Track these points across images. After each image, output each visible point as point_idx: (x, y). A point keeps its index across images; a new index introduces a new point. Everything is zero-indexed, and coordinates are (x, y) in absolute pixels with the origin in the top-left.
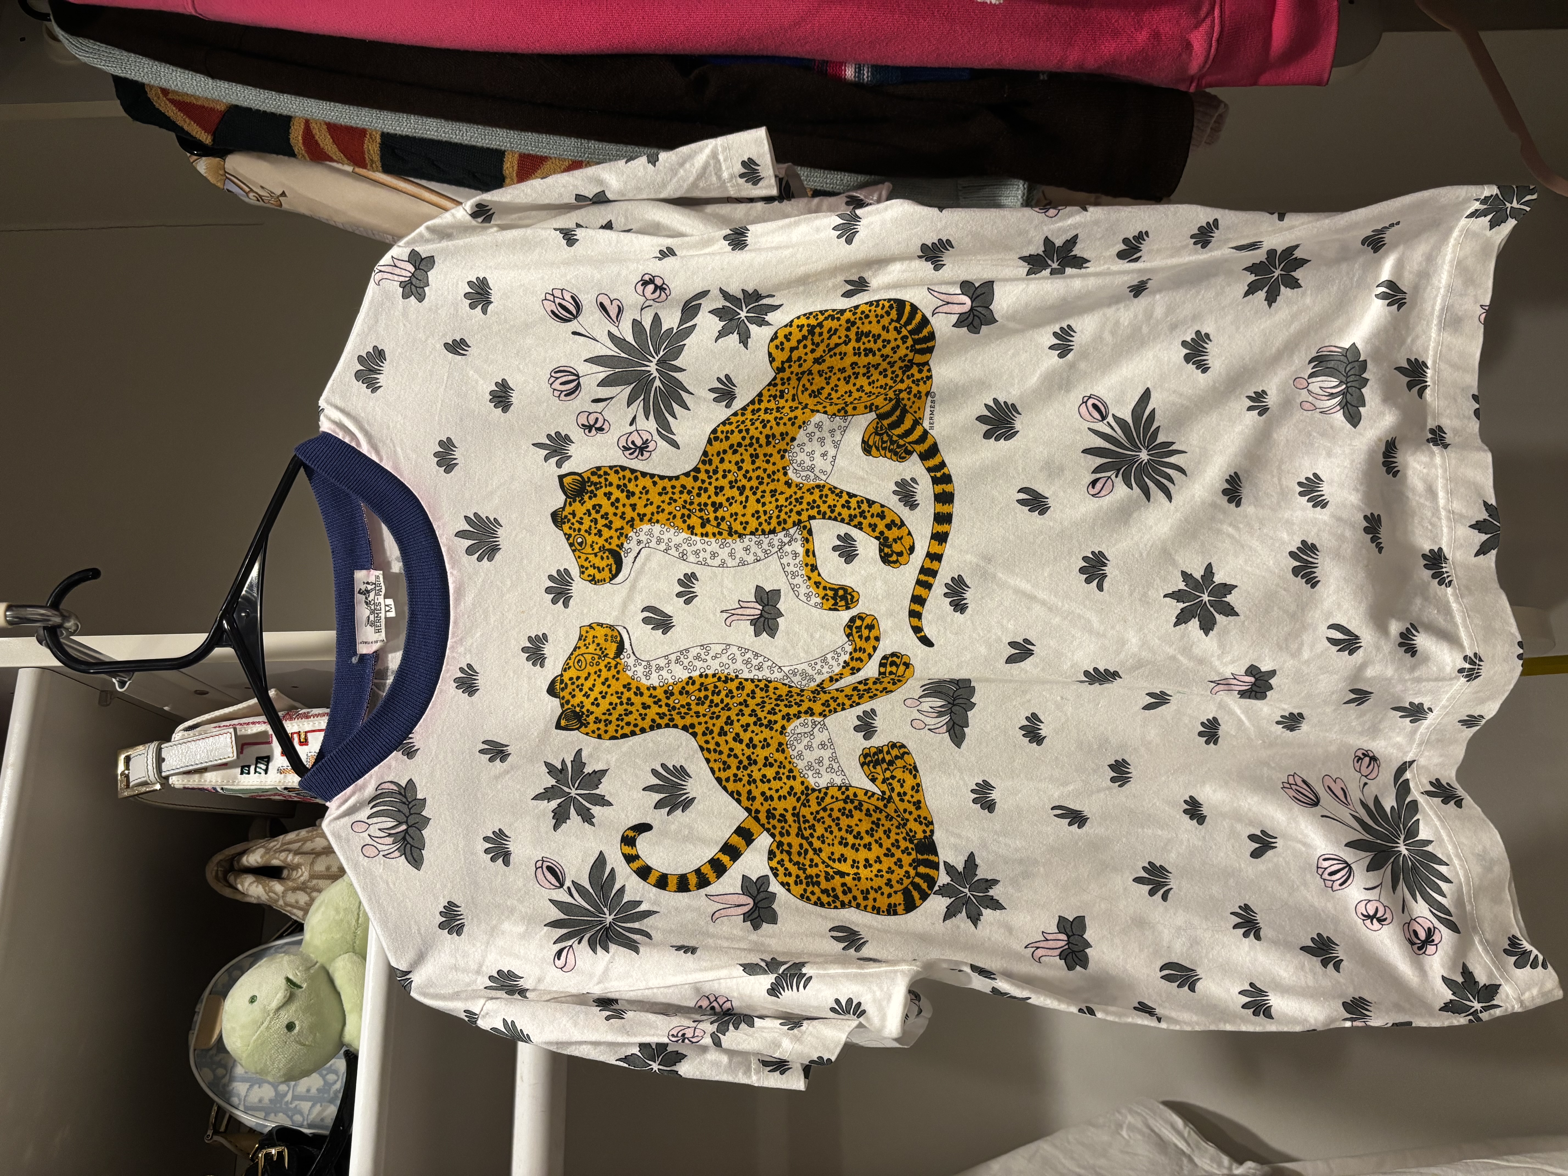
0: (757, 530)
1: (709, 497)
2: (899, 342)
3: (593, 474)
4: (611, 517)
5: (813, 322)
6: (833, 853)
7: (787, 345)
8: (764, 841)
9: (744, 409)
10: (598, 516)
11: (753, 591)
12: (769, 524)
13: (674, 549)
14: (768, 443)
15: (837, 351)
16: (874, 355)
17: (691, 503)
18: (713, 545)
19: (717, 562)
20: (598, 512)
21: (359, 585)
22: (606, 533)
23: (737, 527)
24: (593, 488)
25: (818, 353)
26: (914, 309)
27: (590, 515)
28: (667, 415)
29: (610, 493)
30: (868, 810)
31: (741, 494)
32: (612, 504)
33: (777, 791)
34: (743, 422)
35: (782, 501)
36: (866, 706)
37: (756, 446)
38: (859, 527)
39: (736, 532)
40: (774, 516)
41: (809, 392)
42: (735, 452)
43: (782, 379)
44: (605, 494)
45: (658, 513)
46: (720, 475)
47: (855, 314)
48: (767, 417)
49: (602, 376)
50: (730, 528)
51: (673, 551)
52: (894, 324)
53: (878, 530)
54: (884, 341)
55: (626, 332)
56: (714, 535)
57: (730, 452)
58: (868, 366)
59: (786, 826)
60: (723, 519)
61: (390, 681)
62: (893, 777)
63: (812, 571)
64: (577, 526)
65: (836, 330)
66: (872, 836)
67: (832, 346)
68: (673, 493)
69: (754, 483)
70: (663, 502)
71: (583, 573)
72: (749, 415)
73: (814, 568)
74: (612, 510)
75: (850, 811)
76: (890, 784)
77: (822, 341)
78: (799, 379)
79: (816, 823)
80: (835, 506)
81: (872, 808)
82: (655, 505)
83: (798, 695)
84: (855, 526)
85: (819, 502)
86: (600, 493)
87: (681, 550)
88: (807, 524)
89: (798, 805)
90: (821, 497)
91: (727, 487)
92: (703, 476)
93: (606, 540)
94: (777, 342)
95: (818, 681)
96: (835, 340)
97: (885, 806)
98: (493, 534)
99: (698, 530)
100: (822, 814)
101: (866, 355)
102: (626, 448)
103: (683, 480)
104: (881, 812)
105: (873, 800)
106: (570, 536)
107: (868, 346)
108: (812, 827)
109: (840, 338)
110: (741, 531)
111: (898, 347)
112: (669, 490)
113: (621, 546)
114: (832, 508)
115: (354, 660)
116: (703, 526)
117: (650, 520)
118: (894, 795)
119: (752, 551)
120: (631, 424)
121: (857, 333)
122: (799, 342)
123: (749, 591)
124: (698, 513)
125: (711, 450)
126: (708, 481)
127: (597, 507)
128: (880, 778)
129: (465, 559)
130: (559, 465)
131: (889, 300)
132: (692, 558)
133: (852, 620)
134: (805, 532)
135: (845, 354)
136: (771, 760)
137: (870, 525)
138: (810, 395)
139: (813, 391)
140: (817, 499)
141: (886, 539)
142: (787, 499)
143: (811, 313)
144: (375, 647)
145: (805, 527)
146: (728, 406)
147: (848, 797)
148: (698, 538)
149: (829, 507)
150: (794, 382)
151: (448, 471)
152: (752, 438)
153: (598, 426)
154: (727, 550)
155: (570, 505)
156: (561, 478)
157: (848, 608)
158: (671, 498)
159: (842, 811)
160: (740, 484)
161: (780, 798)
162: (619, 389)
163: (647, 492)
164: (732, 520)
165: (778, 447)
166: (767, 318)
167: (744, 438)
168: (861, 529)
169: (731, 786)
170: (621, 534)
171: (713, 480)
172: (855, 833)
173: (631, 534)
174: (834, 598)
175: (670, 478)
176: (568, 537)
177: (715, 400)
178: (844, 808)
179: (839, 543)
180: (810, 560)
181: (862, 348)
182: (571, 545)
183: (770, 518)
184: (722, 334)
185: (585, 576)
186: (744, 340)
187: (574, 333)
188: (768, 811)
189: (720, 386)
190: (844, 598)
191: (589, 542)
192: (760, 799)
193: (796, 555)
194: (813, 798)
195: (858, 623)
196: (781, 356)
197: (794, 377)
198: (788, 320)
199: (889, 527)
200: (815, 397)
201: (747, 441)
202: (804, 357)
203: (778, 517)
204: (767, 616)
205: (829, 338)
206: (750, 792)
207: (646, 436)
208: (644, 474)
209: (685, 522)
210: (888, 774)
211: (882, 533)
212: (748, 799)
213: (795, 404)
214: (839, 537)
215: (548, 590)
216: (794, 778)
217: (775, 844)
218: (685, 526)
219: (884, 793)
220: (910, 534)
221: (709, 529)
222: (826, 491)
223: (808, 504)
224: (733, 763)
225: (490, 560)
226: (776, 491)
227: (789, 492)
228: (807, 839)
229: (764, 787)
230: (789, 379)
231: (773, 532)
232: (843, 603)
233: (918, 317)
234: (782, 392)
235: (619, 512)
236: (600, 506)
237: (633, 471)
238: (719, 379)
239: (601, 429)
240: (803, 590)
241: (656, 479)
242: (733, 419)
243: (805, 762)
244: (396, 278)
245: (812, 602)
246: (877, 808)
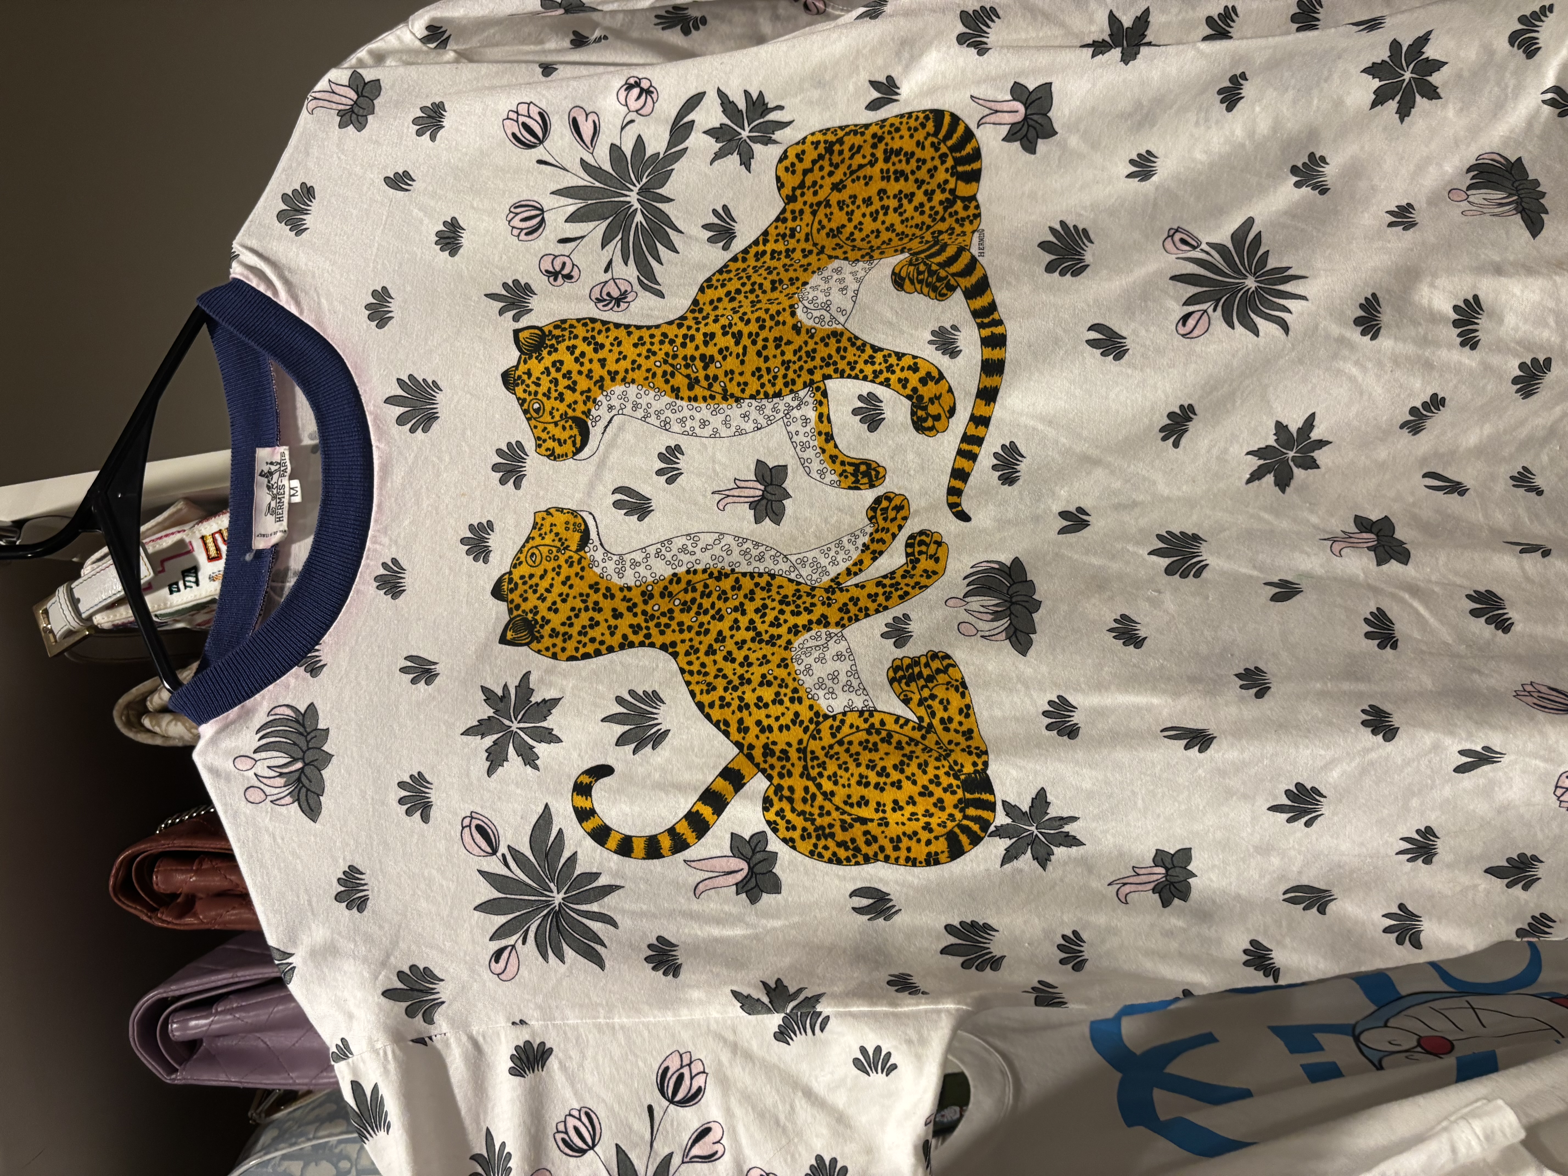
0: (758, 392)
1: (697, 348)
2: (937, 162)
3: (556, 327)
4: (575, 376)
5: (831, 138)
6: (849, 797)
7: (800, 167)
8: (758, 784)
9: (745, 251)
10: (559, 376)
11: (753, 467)
12: (774, 385)
13: (654, 417)
14: (774, 289)
15: (861, 173)
16: (906, 179)
17: (675, 357)
18: (704, 411)
19: (708, 431)
20: (558, 370)
21: (261, 466)
22: (569, 397)
23: (733, 389)
24: (554, 341)
25: (838, 176)
26: (955, 119)
27: (549, 374)
28: (650, 259)
29: (574, 347)
30: (899, 743)
31: (737, 343)
32: (577, 360)
33: (777, 719)
34: (744, 270)
35: (789, 356)
36: (897, 611)
37: (759, 292)
38: (886, 383)
39: (732, 395)
40: (780, 374)
41: (827, 230)
42: (732, 299)
43: (793, 212)
44: (568, 348)
45: (633, 370)
46: (710, 320)
47: (882, 127)
48: (773, 263)
49: (572, 209)
50: (725, 390)
51: (653, 419)
52: (931, 139)
53: (910, 386)
54: (918, 160)
55: (602, 158)
56: (705, 399)
57: (726, 300)
58: (898, 196)
59: (788, 765)
60: (716, 378)
61: (291, 582)
62: (933, 697)
63: (827, 441)
64: (533, 388)
65: (860, 147)
66: (902, 771)
67: (854, 167)
68: (652, 344)
69: (754, 327)
70: (639, 355)
71: (539, 446)
72: (752, 262)
73: (829, 437)
74: (576, 367)
75: (875, 744)
76: (930, 707)
77: (843, 161)
78: (814, 213)
79: (827, 760)
80: (856, 362)
81: (905, 740)
82: (629, 360)
83: (808, 594)
84: (881, 384)
85: (836, 357)
86: (562, 347)
87: (663, 417)
88: (821, 385)
89: (806, 737)
90: (838, 350)
91: (719, 333)
92: (690, 322)
93: (569, 406)
94: (787, 163)
95: (833, 575)
96: (858, 160)
97: (924, 737)
98: (430, 399)
99: (685, 393)
100: (837, 748)
101: (897, 180)
102: (599, 300)
103: (665, 329)
104: (916, 745)
105: (907, 730)
106: (524, 400)
107: (899, 167)
108: (823, 765)
109: (864, 157)
110: (738, 394)
111: (936, 168)
112: (647, 339)
113: (587, 413)
114: (852, 365)
115: (248, 557)
116: (691, 387)
117: (624, 380)
118: (936, 722)
119: (752, 418)
120: (606, 271)
121: (885, 151)
122: (814, 162)
123: (748, 468)
124: (683, 370)
125: (703, 299)
126: (695, 326)
127: (558, 365)
128: (916, 698)
129: (395, 429)
130: (516, 319)
131: (924, 111)
132: (676, 427)
133: (878, 501)
134: (819, 394)
135: (871, 178)
136: (769, 678)
137: (900, 380)
138: (828, 235)
139: (831, 230)
140: (833, 353)
141: (921, 398)
142: (795, 352)
143: (828, 129)
144: (275, 540)
145: (818, 389)
146: (726, 248)
147: (872, 725)
148: (684, 403)
149: (849, 363)
150: (807, 217)
151: (380, 326)
152: (753, 284)
153: (565, 272)
154: (721, 417)
155: (525, 362)
156: (516, 332)
157: (872, 486)
158: (649, 351)
159: (864, 744)
160: (735, 329)
161: (781, 728)
162: (592, 225)
163: (619, 344)
164: (727, 380)
165: (785, 292)
166: (774, 137)
167: (743, 285)
168: (888, 386)
169: (716, 714)
170: (588, 398)
171: (701, 326)
172: (878, 769)
173: (600, 398)
174: (855, 474)
175: (649, 328)
176: (522, 402)
177: (710, 240)
178: (867, 741)
179: (860, 404)
180: (824, 428)
181: (892, 169)
182: (526, 412)
183: (775, 377)
184: (718, 156)
185: (542, 450)
186: (746, 161)
187: (540, 162)
188: (766, 746)
189: (716, 221)
190: (866, 474)
191: (548, 408)
192: (754, 730)
193: (806, 421)
194: (825, 726)
195: (885, 504)
196: (791, 181)
197: (807, 210)
198: (800, 137)
199: (923, 381)
200: (834, 236)
201: (748, 287)
202: (820, 182)
203: (785, 376)
204: (769, 496)
205: (851, 158)
206: (741, 721)
207: (624, 286)
208: (617, 326)
209: (667, 382)
210: (926, 693)
211: (915, 390)
212: (739, 731)
213: (808, 246)
214: (860, 398)
215: (495, 468)
216: (800, 700)
217: (773, 788)
218: (667, 388)
219: (921, 719)
220: (950, 390)
221: (698, 391)
222: (844, 343)
223: (823, 359)
224: (720, 683)
225: (425, 431)
226: (781, 339)
227: (798, 341)
228: (813, 779)
229: (760, 714)
230: (801, 212)
231: (778, 395)
232: (865, 480)
233: (961, 129)
234: (793, 230)
235: (585, 369)
236: (561, 363)
237: (604, 323)
238: (715, 212)
239: (569, 277)
240: (815, 466)
241: (632, 329)
242: (733, 266)
243: (815, 677)
244: (334, 106)
245: (827, 480)
246: (911, 739)
